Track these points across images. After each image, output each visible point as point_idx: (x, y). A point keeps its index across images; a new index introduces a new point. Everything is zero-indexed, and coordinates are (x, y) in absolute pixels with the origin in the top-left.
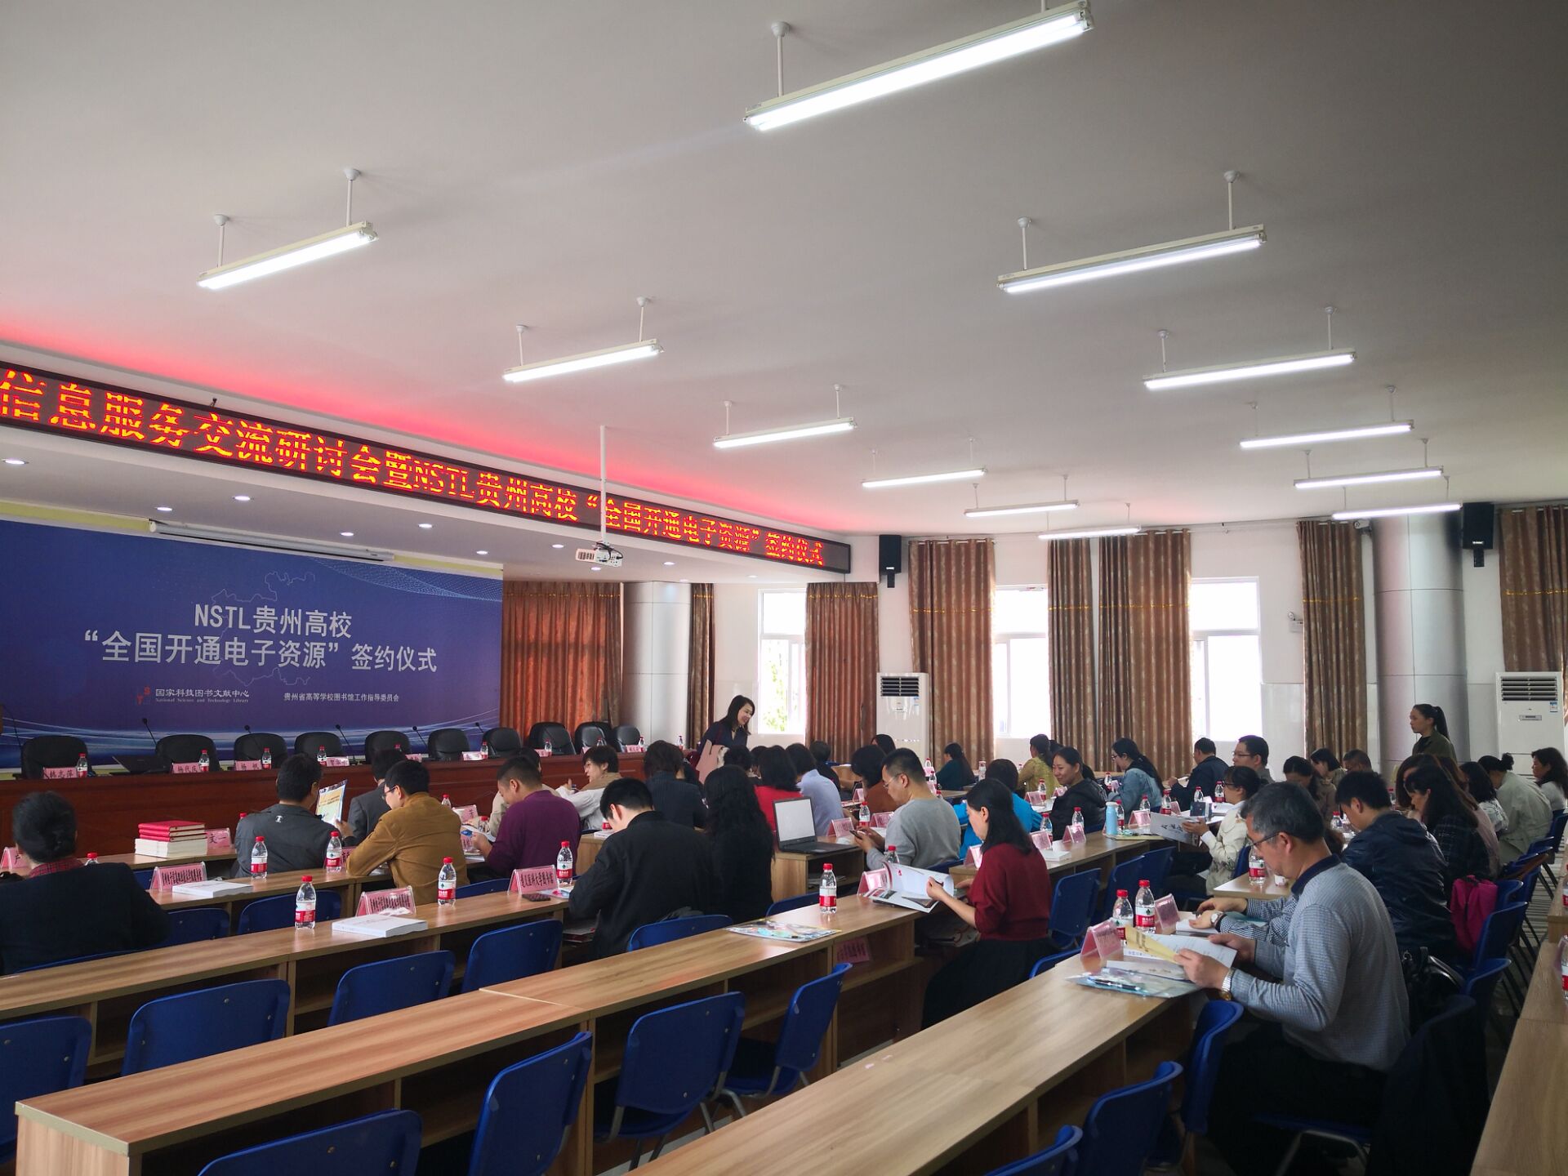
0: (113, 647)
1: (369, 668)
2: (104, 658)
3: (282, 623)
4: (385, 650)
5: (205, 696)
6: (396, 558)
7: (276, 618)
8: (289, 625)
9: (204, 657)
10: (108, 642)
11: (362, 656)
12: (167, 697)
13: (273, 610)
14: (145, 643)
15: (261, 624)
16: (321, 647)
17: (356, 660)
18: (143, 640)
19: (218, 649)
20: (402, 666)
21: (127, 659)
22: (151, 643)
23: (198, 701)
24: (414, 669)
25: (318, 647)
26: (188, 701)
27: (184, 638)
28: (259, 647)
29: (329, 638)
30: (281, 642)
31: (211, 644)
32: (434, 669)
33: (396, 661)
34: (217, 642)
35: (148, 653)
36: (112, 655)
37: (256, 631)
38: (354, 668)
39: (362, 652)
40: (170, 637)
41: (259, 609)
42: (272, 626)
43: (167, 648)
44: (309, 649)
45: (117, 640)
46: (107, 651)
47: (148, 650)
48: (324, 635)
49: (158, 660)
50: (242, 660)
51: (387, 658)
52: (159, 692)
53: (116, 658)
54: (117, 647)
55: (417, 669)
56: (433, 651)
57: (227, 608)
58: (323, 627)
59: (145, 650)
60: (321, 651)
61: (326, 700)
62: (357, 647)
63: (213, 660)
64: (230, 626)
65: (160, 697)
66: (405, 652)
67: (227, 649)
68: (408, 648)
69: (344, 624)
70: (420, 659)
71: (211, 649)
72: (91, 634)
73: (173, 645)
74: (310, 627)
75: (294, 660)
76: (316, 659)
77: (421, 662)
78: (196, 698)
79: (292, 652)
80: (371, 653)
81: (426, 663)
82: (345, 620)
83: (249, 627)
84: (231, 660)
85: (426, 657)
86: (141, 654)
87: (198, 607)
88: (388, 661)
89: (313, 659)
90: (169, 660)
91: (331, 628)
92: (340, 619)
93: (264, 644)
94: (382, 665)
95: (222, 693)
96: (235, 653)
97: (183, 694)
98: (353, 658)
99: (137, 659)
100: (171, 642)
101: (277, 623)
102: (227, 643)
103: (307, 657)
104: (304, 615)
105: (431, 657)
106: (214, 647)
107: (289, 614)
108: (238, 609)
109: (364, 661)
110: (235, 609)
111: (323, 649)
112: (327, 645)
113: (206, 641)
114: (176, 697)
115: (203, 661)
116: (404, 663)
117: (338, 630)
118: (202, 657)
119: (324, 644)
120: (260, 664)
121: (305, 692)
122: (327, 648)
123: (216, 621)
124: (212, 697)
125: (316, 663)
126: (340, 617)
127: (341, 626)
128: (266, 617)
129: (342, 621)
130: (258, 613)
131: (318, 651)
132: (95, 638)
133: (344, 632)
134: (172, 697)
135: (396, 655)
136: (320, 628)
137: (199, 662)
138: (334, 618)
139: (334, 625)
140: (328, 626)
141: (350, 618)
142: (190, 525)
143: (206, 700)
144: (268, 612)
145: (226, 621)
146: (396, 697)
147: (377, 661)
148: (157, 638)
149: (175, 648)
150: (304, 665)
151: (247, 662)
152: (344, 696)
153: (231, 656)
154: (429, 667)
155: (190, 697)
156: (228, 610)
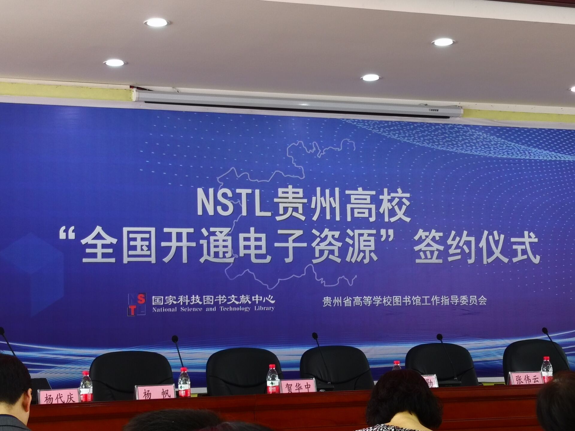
0: (95, 246)
1: (440, 261)
2: (85, 260)
3: (313, 206)
4: (461, 237)
5: (216, 304)
6: (468, 111)
7: (305, 201)
8: (323, 209)
9: (212, 253)
10: (88, 240)
11: (428, 245)
12: (166, 306)
13: (301, 191)
14: (135, 239)
15: (286, 209)
16: (369, 235)
17: (420, 250)
18: (131, 236)
19: (229, 243)
20: (488, 257)
21: (113, 260)
22: (143, 239)
23: (207, 310)
24: (506, 260)
25: (366, 235)
26: (194, 309)
27: (185, 231)
28: (285, 238)
29: (380, 223)
30: (314, 231)
31: (220, 237)
32: (536, 260)
33: (479, 251)
34: (228, 235)
35: (138, 252)
36: (94, 255)
37: (278, 218)
38: (418, 261)
39: (428, 241)
40: (166, 230)
41: (280, 190)
42: (300, 211)
43: (163, 244)
44: (353, 238)
45: (99, 237)
46: (88, 251)
47: (139, 248)
48: (373, 219)
49: (153, 260)
50: (263, 256)
51: (465, 247)
52: (156, 300)
53: (99, 259)
54: (99, 246)
55: (510, 261)
56: (532, 234)
57: (238, 191)
58: (370, 210)
59: (134, 248)
60: (370, 241)
61: (382, 305)
62: (421, 233)
63: (224, 257)
64: (244, 213)
65: (158, 307)
66: (491, 237)
67: (242, 243)
68: (495, 233)
69: (400, 204)
70: (515, 247)
71: (221, 243)
72: (66, 231)
73: (170, 240)
74: (352, 209)
75: (333, 254)
76: (364, 252)
77: (516, 250)
78: (204, 307)
79: (330, 244)
80: (442, 241)
81: (524, 252)
82: (401, 198)
83: (269, 214)
84: (248, 256)
85: (523, 243)
86: (131, 253)
87: (200, 191)
88: (467, 251)
89: (360, 251)
90: (166, 260)
91: (381, 211)
92: (393, 198)
93: (291, 235)
94: (459, 257)
95: (238, 299)
96: (253, 247)
97: (187, 301)
98: (417, 248)
99: (126, 260)
100: (168, 237)
101: (307, 207)
102: (242, 236)
103: (351, 249)
104: (342, 193)
105: (530, 243)
106: (224, 241)
107: (323, 194)
108: (253, 193)
109: (432, 252)
110: (249, 191)
111: (372, 239)
112: (378, 232)
113: (214, 234)
114: (178, 305)
115: (212, 259)
116: (490, 253)
117: (392, 213)
118: (209, 254)
119: (374, 232)
120: (288, 260)
121: (352, 295)
122: (378, 236)
123: (225, 208)
124: (225, 305)
125: (364, 257)
126: (393, 195)
127: (396, 208)
128: (290, 200)
129: (397, 200)
130: (280, 194)
131: (364, 241)
132: (72, 236)
133: (400, 214)
134: (173, 306)
135: (478, 241)
136: (367, 211)
137: (206, 260)
138: (385, 197)
139: (385, 206)
140: (378, 208)
141: (408, 195)
142: (182, 89)
143: (218, 309)
144: (294, 193)
145: (237, 209)
146: (483, 300)
147: (451, 251)
148: (149, 232)
149: (174, 244)
150: (348, 259)
151: (269, 259)
152: (407, 299)
153: (247, 252)
154: (528, 256)
155: (197, 305)
156: (240, 194)
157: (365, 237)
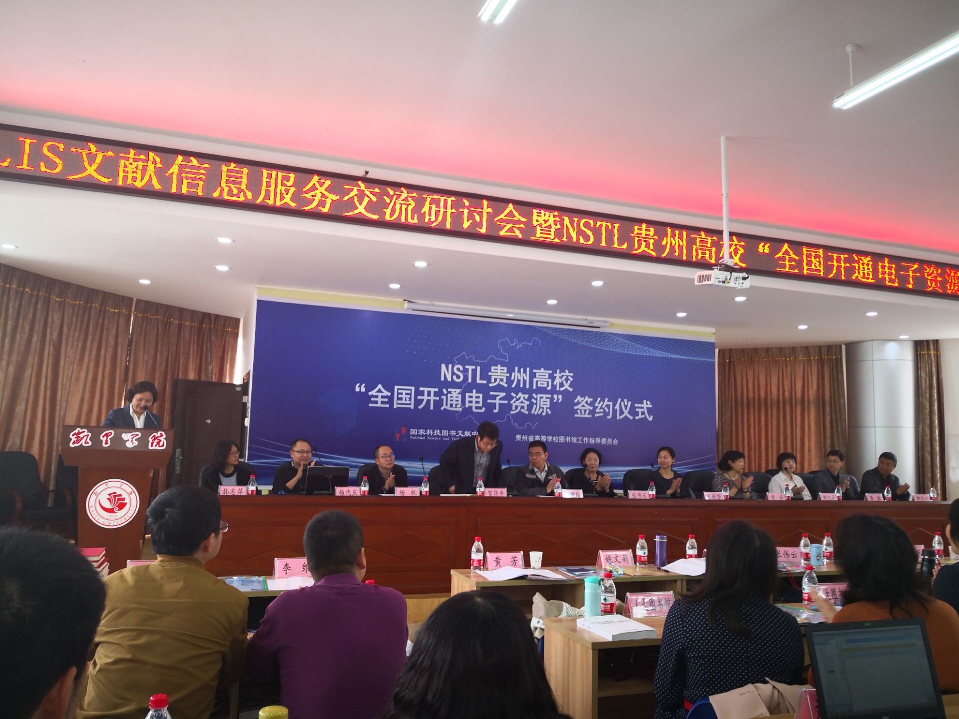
0: (377, 397)
1: (590, 416)
2: (370, 405)
3: (512, 378)
4: (604, 402)
5: (450, 435)
6: (612, 325)
7: (508, 375)
8: (519, 381)
9: (449, 405)
10: (373, 393)
11: (583, 406)
12: (419, 436)
13: (505, 368)
14: (402, 394)
15: (495, 380)
16: (547, 398)
17: (578, 409)
18: (400, 391)
19: (460, 399)
20: (620, 415)
21: (387, 406)
22: (406, 394)
23: (444, 439)
24: (631, 418)
25: (544, 398)
26: (436, 438)
27: (433, 390)
28: (494, 397)
29: (554, 391)
30: (513, 394)
31: (454, 395)
32: (650, 419)
33: (615, 411)
34: (459, 393)
35: (403, 401)
36: (376, 402)
37: (491, 385)
38: (576, 415)
39: (584, 403)
40: (421, 389)
41: (493, 368)
42: (505, 381)
43: (419, 397)
44: (536, 399)
45: (379, 391)
46: (373, 399)
47: (404, 399)
48: (549, 388)
49: (412, 407)
50: (480, 408)
51: (606, 409)
52: (413, 432)
53: (379, 405)
54: (380, 397)
55: (634, 418)
56: (648, 402)
57: (467, 367)
58: (548, 382)
59: (401, 399)
60: (546, 401)
61: (552, 442)
62: (579, 398)
63: (456, 407)
64: (470, 381)
65: (413, 436)
66: (622, 403)
67: (467, 399)
68: (626, 400)
69: (567, 380)
70: (637, 410)
71: (454, 399)
72: (360, 386)
73: (423, 395)
74: (537, 382)
75: (524, 409)
76: (543, 408)
77: (638, 412)
78: (442, 437)
79: (522, 402)
80: (592, 404)
81: (643, 413)
82: (567, 376)
83: (485, 382)
84: (471, 407)
85: (643, 408)
86: (399, 402)
87: (443, 366)
88: (607, 411)
89: (540, 408)
90: (420, 407)
91: (555, 383)
92: (563, 376)
93: (498, 396)
94: (602, 414)
95: (463, 434)
96: (474, 402)
97: (432, 433)
98: (576, 408)
99: (395, 406)
100: (422, 393)
101: (509, 379)
102: (467, 395)
103: (535, 406)
104: (531, 372)
105: (647, 408)
106: (456, 397)
107: (519, 371)
108: (476, 368)
109: (585, 411)
110: (474, 367)
111: (548, 400)
112: (552, 396)
113: (450, 392)
114: (426, 436)
115: (448, 408)
116: (622, 413)
117: (562, 385)
118: (447, 405)
119: (550, 396)
120: (496, 411)
121: (534, 435)
122: (552, 399)
123: (458, 377)
124: (455, 437)
125: (543, 412)
126: (562, 374)
127: (564, 382)
128: (499, 374)
129: (565, 377)
130: (492, 370)
131: (544, 401)
132: (363, 390)
133: (567, 386)
134: (423, 436)
135: (614, 405)
136: (546, 383)
137: (445, 409)
138: (558, 375)
139: (557, 381)
140: (553, 382)
141: (572, 374)
142: (436, 303)
143: (450, 438)
144: (501, 370)
145: (466, 378)
146: (616, 442)
147: (597, 410)
148: (411, 390)
149: (425, 398)
150: (533, 412)
151: (484, 409)
152: (568, 439)
153: (470, 405)
154: (645, 416)
155: (438, 436)
156: (468, 369)
157: (544, 399)
